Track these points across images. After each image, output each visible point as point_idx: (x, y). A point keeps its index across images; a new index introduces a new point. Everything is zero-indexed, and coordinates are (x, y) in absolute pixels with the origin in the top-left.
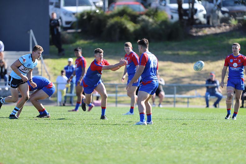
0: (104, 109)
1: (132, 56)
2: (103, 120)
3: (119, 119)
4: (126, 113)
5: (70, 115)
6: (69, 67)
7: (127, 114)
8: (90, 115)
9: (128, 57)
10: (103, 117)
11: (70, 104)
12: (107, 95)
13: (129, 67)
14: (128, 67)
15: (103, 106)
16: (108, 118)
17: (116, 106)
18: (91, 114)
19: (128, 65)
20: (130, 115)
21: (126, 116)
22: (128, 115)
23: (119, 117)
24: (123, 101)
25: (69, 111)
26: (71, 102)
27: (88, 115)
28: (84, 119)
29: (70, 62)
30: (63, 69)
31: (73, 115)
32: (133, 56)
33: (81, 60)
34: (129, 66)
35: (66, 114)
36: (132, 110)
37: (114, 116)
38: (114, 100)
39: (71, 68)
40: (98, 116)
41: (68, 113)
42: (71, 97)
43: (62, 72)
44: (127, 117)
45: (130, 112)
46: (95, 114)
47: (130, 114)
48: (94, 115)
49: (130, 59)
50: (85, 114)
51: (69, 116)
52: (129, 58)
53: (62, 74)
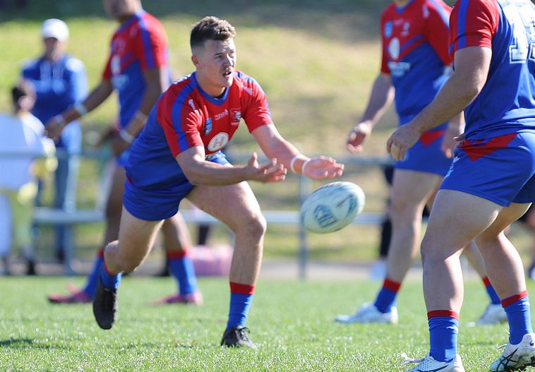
0: (241, 293)
1: (421, 13)
2: (229, 350)
3: (317, 345)
4: (354, 311)
5: (56, 325)
6: (45, 69)
7: (360, 317)
8: (159, 321)
9: (398, 22)
10: (231, 337)
11: (56, 268)
12: (263, 222)
13: (406, 72)
14: (399, 74)
15: (237, 281)
16: (258, 339)
17: (302, 275)
18: (168, 321)
19: (398, 61)
20: (375, 325)
21: (352, 327)
22: (366, 326)
23: (316, 332)
24: (336, 251)
25: (54, 301)
26: (61, 256)
27: (150, 321)
28: (130, 346)
29: (50, 42)
30: (14, 78)
31: (72, 321)
32: (426, 13)
33: (133, 32)
34: (407, 66)
35: (37, 319)
36: (385, 299)
37: (291, 328)
38: (292, 243)
39: (55, 71)
40: (206, 331)
41: (45, 314)
42: (62, 230)
43: (17, 94)
44: (359, 332)
45: (374, 309)
46: (192, 320)
47: (372, 320)
48: (184, 324)
49: (410, 30)
50: (133, 320)
51: (53, 328)
52: (407, 26)
53: (17, 108)
